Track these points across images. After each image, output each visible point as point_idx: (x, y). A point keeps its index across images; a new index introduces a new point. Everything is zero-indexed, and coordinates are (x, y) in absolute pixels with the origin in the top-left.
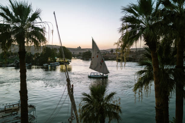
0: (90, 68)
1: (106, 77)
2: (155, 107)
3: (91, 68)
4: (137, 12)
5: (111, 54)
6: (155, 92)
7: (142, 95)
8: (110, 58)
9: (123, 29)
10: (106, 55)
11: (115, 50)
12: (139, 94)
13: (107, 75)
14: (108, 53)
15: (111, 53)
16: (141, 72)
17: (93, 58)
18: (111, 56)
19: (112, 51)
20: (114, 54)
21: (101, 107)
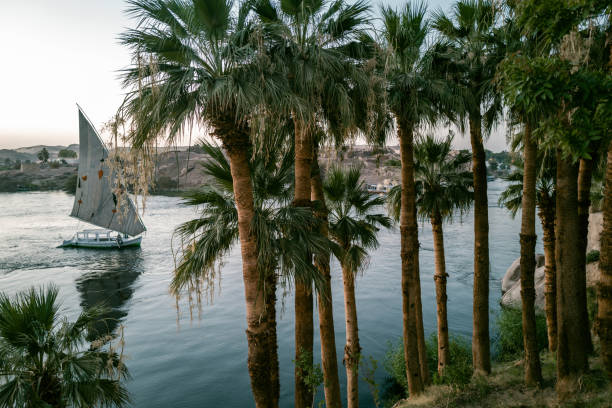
0: (72, 215)
1: (135, 247)
2: (248, 332)
3: (75, 214)
4: (182, 24)
5: (42, 166)
6: (246, 284)
7: (199, 301)
8: (36, 182)
9: (135, 74)
10: (17, 171)
11: (57, 152)
12: (191, 299)
13: (136, 237)
14: (28, 162)
15: (39, 162)
16: (191, 227)
17: (85, 179)
18: (43, 172)
19: (44, 153)
20: (56, 165)
21: (46, 373)
